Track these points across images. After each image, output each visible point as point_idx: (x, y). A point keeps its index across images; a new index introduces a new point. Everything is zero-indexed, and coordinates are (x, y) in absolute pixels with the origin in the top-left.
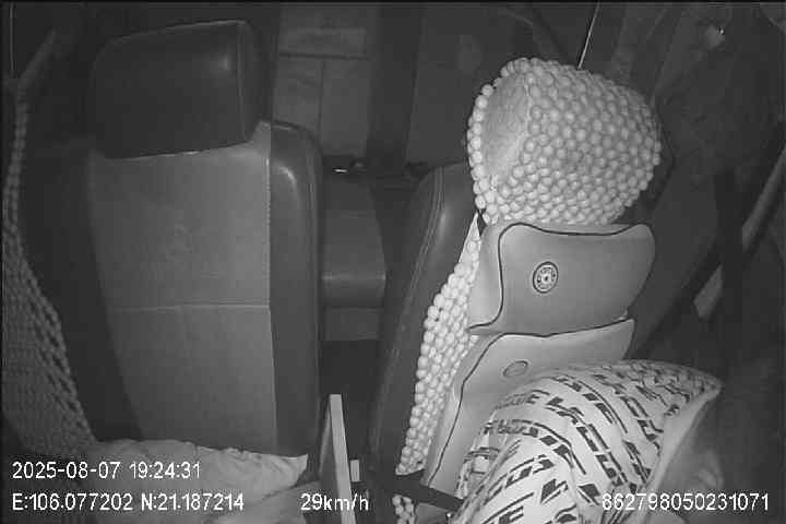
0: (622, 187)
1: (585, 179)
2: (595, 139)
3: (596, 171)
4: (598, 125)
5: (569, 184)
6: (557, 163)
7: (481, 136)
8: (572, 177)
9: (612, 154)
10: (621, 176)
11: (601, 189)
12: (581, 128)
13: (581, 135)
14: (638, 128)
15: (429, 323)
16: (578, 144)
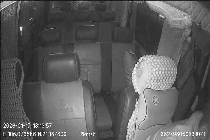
0: (170, 82)
1: (162, 83)
2: (163, 73)
3: (164, 80)
4: (163, 69)
5: (158, 85)
6: (155, 81)
7: (136, 78)
8: (159, 83)
9: (167, 75)
10: (170, 80)
11: (165, 85)
12: (160, 70)
13: (160, 72)
14: (172, 67)
15: (128, 127)
16: (160, 75)
